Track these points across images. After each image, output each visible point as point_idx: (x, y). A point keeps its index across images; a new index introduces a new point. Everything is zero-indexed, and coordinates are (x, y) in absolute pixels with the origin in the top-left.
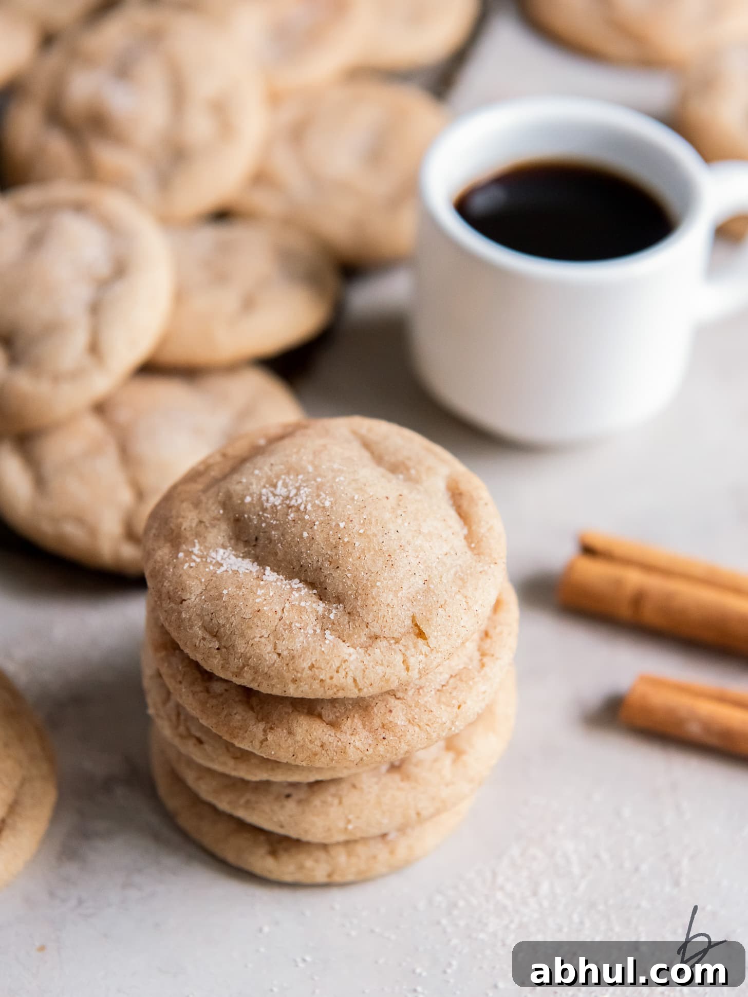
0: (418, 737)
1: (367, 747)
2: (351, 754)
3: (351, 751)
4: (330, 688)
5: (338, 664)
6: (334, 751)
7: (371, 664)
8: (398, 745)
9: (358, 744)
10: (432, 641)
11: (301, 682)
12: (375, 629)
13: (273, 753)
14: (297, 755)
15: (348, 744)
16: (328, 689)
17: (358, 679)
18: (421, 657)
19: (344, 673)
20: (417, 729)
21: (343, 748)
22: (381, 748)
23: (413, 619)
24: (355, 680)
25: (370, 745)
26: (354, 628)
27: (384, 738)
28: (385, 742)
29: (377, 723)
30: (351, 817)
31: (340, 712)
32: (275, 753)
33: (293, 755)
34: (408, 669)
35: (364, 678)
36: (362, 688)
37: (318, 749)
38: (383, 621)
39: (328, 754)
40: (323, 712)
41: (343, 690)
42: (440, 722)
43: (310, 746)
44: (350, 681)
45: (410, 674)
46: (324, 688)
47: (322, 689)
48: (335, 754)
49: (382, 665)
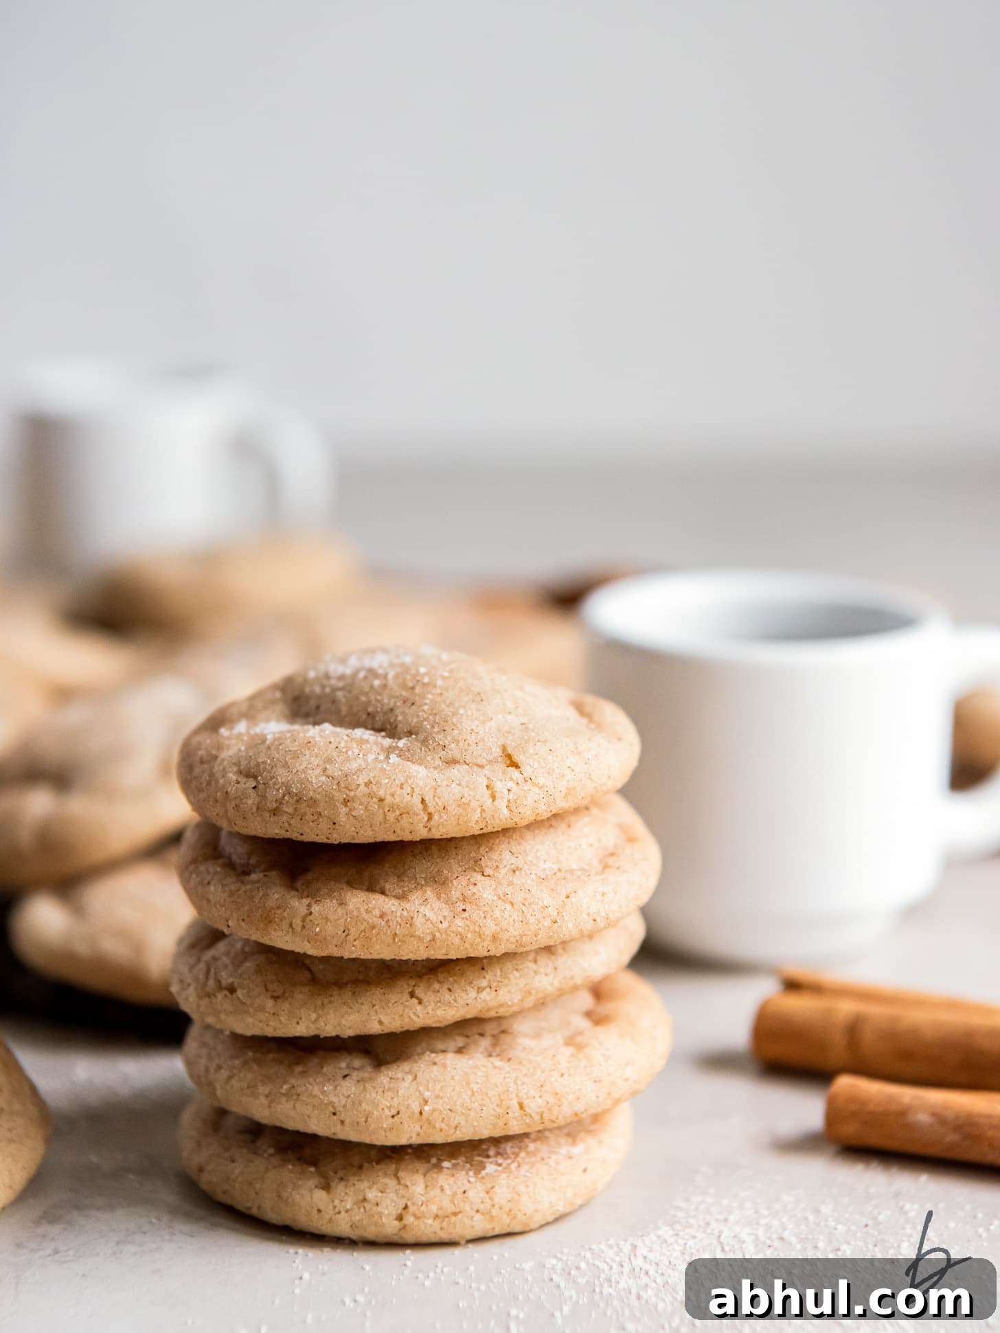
0: (510, 916)
1: (441, 918)
2: (420, 926)
3: (419, 921)
4: (391, 810)
5: (403, 780)
6: (397, 922)
7: (445, 783)
8: (482, 921)
9: (430, 914)
10: (527, 771)
11: (353, 802)
12: (453, 751)
13: (317, 930)
14: (349, 930)
15: (416, 913)
16: (389, 811)
17: (427, 799)
18: (511, 784)
19: (409, 790)
20: (509, 907)
21: (410, 919)
22: (459, 922)
23: (504, 749)
24: (423, 801)
25: (445, 917)
26: (426, 751)
27: (464, 910)
28: (465, 915)
29: (455, 894)
30: (427, 1094)
31: (408, 887)
32: (321, 931)
33: (344, 931)
34: (494, 798)
35: (434, 796)
36: (433, 811)
37: (377, 921)
38: (464, 744)
39: (389, 926)
40: (388, 886)
41: (408, 813)
42: (541, 904)
43: (366, 916)
44: (416, 800)
45: (496, 803)
46: (383, 809)
47: (381, 811)
48: (398, 927)
49: (459, 785)
